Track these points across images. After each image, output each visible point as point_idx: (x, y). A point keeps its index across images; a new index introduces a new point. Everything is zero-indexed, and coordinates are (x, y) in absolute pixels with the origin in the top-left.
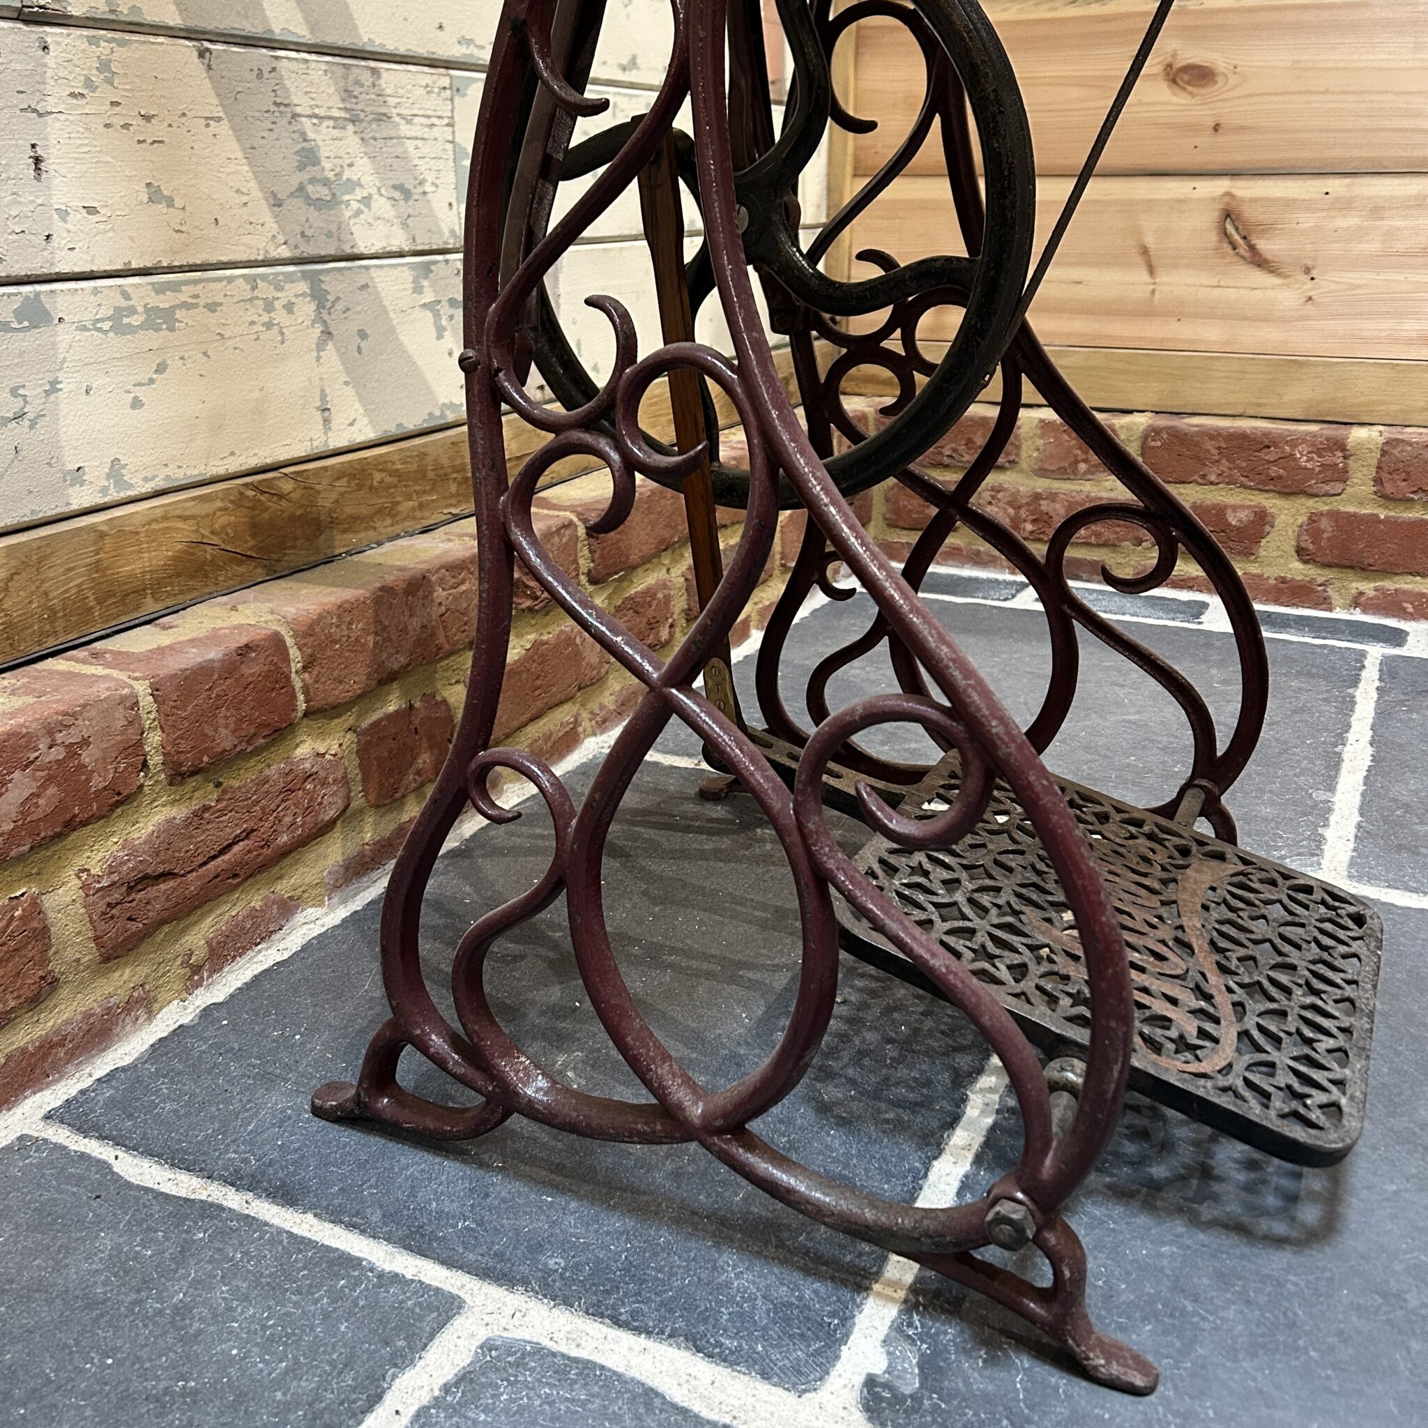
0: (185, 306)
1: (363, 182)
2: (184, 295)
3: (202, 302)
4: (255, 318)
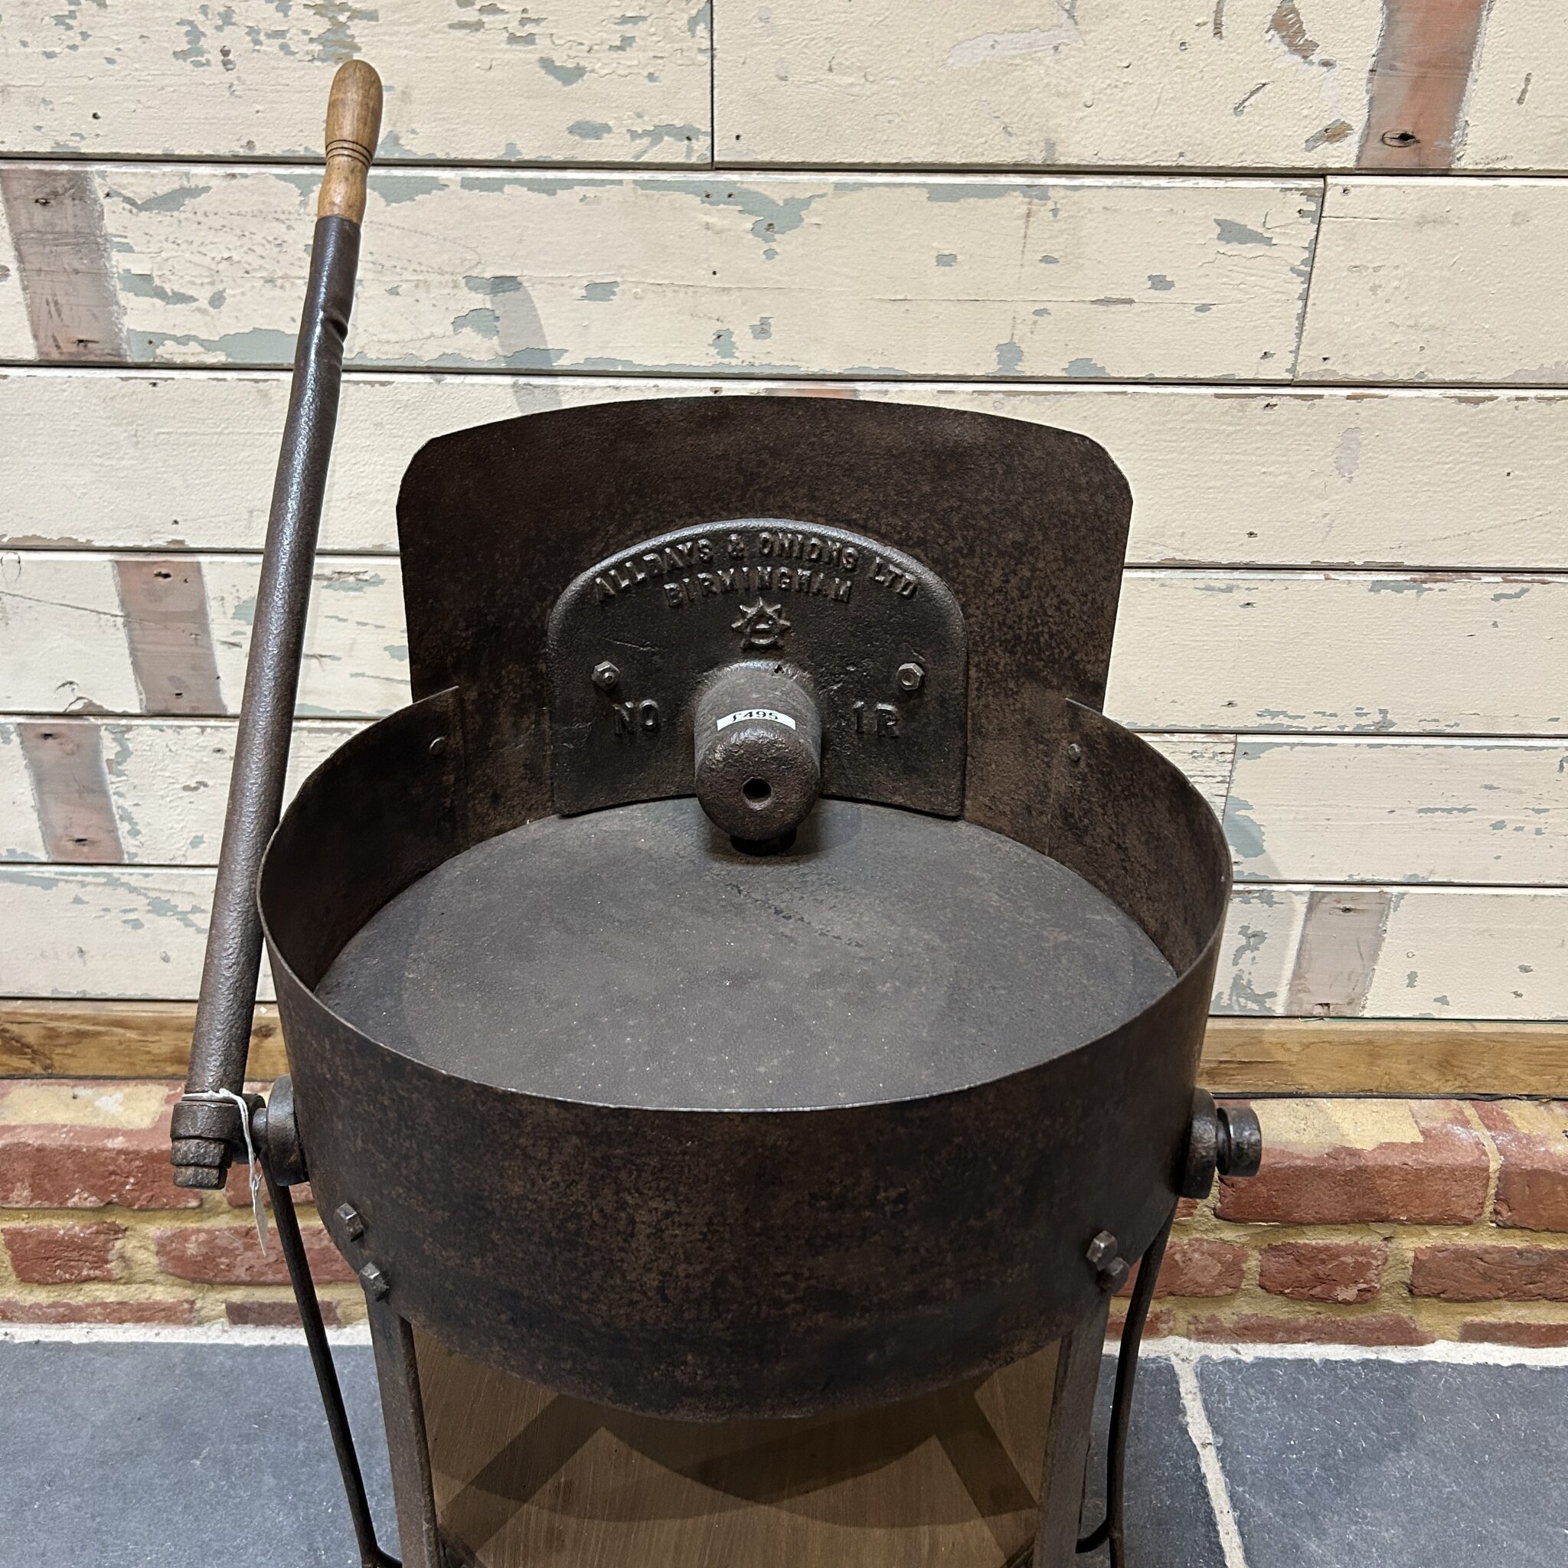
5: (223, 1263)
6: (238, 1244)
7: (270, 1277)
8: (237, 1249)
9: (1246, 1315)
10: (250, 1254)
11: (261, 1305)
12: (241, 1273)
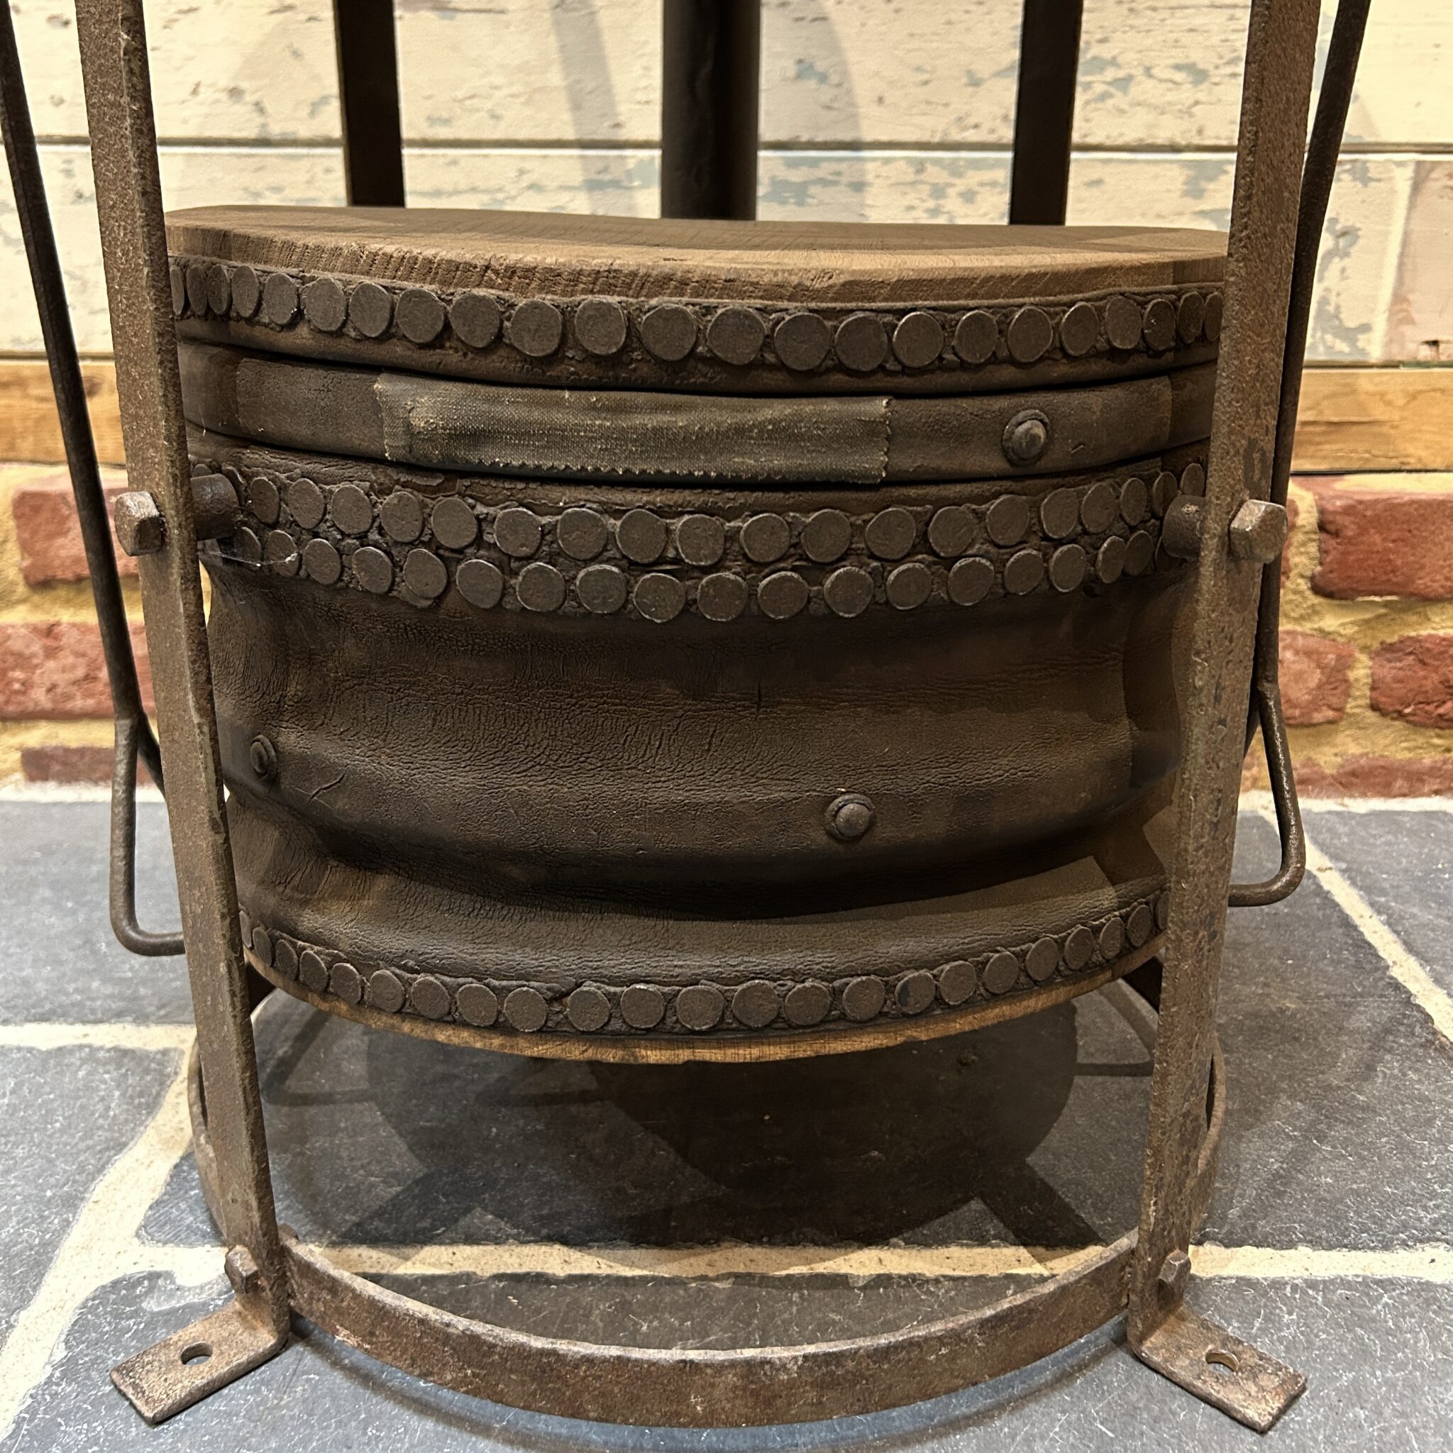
0: (823, 182)
1: (1120, 60)
2: (824, 171)
3: (844, 180)
4: (916, 203)
5: (17, 680)
6: (36, 647)
7: (78, 703)
8: (34, 655)
9: (1353, 755)
10: (51, 664)
11: (67, 751)
12: (40, 697)
